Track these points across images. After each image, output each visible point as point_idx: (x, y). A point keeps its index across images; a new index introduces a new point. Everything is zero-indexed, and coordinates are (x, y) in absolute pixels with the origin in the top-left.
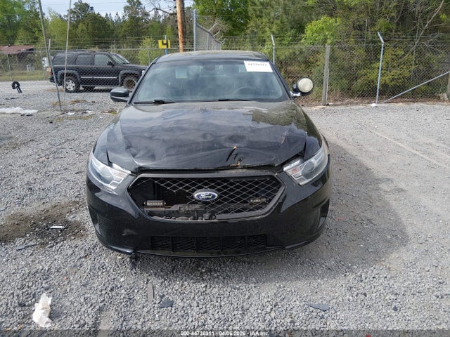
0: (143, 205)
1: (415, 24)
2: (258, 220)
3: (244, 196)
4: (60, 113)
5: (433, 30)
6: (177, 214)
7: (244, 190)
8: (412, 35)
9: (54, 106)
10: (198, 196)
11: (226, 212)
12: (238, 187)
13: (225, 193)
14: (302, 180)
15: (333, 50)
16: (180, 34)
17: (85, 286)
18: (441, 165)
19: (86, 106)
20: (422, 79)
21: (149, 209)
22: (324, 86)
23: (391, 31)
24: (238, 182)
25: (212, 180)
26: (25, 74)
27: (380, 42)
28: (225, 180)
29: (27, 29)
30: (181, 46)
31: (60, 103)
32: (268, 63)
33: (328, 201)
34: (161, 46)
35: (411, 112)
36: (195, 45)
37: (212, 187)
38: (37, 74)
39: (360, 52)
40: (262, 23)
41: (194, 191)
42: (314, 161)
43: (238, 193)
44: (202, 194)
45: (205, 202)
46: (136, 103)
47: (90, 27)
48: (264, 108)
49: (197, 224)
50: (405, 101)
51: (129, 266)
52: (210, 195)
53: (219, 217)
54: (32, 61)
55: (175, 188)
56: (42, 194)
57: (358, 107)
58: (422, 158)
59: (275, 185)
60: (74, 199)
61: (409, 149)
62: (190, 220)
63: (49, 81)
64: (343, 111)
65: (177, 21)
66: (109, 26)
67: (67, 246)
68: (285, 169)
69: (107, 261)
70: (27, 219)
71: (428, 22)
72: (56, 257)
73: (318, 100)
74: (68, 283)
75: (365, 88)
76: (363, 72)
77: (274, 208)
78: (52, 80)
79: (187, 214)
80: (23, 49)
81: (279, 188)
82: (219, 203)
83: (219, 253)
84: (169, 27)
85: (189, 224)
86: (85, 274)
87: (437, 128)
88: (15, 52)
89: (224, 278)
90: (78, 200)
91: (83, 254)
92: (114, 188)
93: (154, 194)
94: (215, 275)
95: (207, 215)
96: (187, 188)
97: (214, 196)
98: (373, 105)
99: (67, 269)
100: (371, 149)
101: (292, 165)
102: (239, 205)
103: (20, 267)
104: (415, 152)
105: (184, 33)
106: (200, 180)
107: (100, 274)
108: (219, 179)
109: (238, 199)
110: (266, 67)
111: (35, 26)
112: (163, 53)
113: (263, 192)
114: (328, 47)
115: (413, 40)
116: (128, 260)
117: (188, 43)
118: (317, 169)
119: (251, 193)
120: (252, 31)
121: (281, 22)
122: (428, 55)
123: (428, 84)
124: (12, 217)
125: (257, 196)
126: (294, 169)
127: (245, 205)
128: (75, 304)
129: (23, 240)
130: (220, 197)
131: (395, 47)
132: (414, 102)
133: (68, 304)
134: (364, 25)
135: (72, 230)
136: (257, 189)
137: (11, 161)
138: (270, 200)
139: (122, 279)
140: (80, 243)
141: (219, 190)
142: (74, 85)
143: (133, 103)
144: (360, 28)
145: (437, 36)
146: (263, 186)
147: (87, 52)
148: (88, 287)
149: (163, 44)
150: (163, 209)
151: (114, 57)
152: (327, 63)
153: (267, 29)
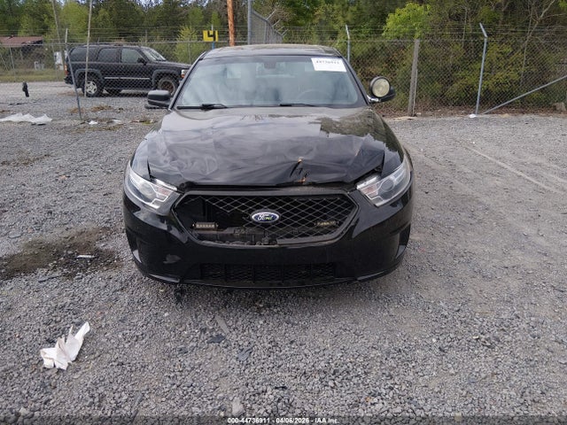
0: (192, 228)
1: (527, 14)
2: (326, 246)
3: (311, 218)
4: (80, 122)
5: (550, 21)
6: (231, 238)
7: (310, 211)
8: (524, 28)
9: (72, 112)
10: (256, 217)
11: (289, 236)
12: (303, 207)
13: (288, 215)
14: (378, 200)
15: (422, 46)
16: (230, 23)
17: (122, 321)
18: (551, 189)
19: (111, 114)
20: (535, 84)
21: (199, 232)
22: (410, 93)
23: (498, 23)
24: (303, 202)
25: (273, 198)
26: (33, 73)
27: (482, 35)
28: (288, 198)
29: (33, 15)
30: (231, 38)
31: (79, 110)
32: (340, 61)
33: (410, 226)
34: (206, 38)
35: (518, 125)
36: (249, 38)
37: (272, 208)
38: (47, 74)
39: (457, 49)
40: (333, 10)
41: (251, 211)
42: (393, 178)
43: (303, 215)
44: (262, 215)
45: (265, 225)
46: (179, 108)
47: (115, 13)
48: (335, 115)
49: (255, 250)
50: (513, 112)
51: (173, 300)
52: (270, 216)
53: (280, 241)
54: (40, 57)
55: (229, 208)
56: (65, 219)
57: (452, 118)
58: (528, 180)
59: (346, 206)
60: (104, 225)
61: (513, 170)
62: (246, 246)
63: (64, 83)
64: (434, 123)
65: (226, 6)
66: (138, 12)
67: (99, 277)
68: (359, 187)
69: (148, 294)
70: (48, 248)
71: (544, 12)
72: (86, 289)
73: (402, 109)
74: (103, 318)
75: (463, 95)
76: (460, 74)
77: (345, 232)
78: (69, 80)
79: (243, 238)
80: (29, 41)
81: (351, 209)
82: (281, 226)
83: (280, 284)
84: (215, 14)
85: (245, 250)
86: (122, 309)
87: (549, 145)
88: (19, 45)
89: (285, 314)
90: (109, 226)
91: (118, 286)
92: (157, 207)
93: (204, 215)
94: (275, 310)
95: (266, 240)
96: (243, 208)
97: (275, 217)
98: (472, 116)
99: (101, 303)
100: (466, 170)
101: (368, 183)
102: (304, 228)
103: (44, 300)
104: (520, 173)
105: (235, 22)
106: (258, 199)
107: (139, 308)
108: (280, 197)
109: (303, 222)
110: (338, 66)
111: (44, 11)
112: (209, 47)
113: (333, 214)
114: (417, 42)
115: (524, 34)
116: (172, 293)
117: (239, 35)
118: (397, 188)
119: (318, 214)
120: (320, 20)
121: (358, 9)
122: (542, 53)
123: (542, 90)
124: (30, 245)
125: (325, 218)
126: (370, 188)
127: (311, 228)
128: (112, 341)
129: (45, 270)
130: (281, 218)
131: (501, 43)
132: (523, 113)
133: (104, 340)
134: (463, 14)
135: (104, 259)
136: (325, 210)
137: (22, 180)
138: (341, 224)
139: (166, 314)
140: (114, 274)
141: (280, 211)
142: (95, 87)
143: (175, 107)
144: (458, 17)
145: (554, 30)
146: (332, 206)
147: (112, 46)
148: (127, 323)
149: (209, 36)
150: (215, 232)
151: (147, 53)
152: (415, 62)
153: (340, 18)
